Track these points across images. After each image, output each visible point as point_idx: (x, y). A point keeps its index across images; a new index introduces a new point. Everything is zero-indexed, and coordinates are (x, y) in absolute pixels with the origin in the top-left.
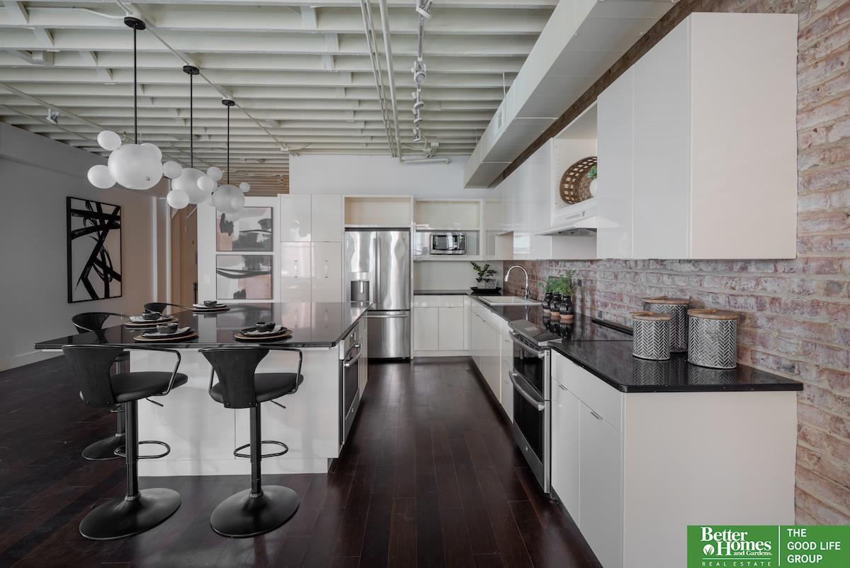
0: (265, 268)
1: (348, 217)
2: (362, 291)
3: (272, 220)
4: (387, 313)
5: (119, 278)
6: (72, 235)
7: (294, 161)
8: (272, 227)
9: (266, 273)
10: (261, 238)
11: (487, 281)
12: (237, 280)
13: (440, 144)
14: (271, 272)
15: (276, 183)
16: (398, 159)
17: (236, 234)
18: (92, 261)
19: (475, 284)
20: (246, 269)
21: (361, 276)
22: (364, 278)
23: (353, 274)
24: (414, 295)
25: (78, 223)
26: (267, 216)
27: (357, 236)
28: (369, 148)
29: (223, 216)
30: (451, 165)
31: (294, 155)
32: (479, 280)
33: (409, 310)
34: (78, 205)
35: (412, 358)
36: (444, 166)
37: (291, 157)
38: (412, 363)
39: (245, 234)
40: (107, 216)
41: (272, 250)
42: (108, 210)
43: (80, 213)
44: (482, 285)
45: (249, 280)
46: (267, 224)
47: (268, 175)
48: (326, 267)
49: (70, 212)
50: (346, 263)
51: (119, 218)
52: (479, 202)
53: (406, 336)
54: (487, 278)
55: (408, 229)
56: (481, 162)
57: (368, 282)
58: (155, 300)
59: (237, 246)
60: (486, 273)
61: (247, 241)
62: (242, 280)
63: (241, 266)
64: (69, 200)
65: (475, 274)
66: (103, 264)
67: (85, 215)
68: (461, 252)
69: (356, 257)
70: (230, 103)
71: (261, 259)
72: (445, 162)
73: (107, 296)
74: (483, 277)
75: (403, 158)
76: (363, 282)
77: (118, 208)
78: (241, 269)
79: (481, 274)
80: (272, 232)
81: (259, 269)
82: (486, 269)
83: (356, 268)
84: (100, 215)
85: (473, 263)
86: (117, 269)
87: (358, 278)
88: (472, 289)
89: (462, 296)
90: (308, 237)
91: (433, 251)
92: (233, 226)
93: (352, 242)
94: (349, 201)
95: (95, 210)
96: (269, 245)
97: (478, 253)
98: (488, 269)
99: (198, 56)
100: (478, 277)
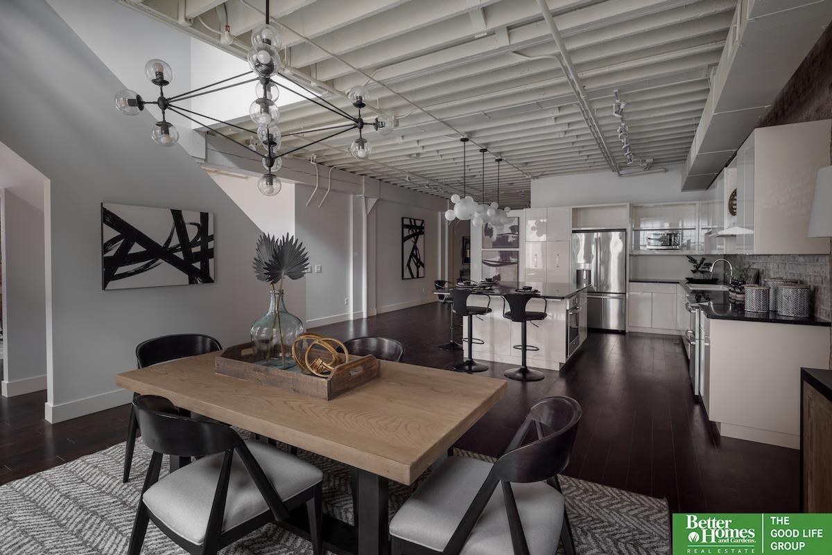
0: (513, 260)
1: (575, 222)
2: (584, 277)
3: (518, 226)
4: (608, 295)
5: (423, 265)
6: (404, 239)
7: (534, 183)
8: (518, 231)
9: (514, 263)
10: (510, 239)
11: (702, 272)
12: (495, 268)
13: (654, 160)
14: (517, 263)
15: (522, 200)
16: (616, 173)
17: (495, 236)
18: (412, 255)
19: (692, 275)
20: (501, 260)
21: (585, 266)
22: (587, 268)
23: (579, 264)
24: (629, 282)
25: (407, 232)
26: (515, 223)
27: (582, 237)
28: (592, 168)
29: (487, 224)
30: (668, 173)
31: (534, 179)
32: (694, 272)
33: (626, 293)
34: (407, 222)
35: (627, 331)
36: (661, 174)
37: (532, 180)
38: (628, 335)
39: (501, 236)
40: (418, 227)
41: (518, 247)
42: (419, 223)
43: (407, 226)
44: (698, 276)
45: (502, 267)
46: (515, 229)
47: (514, 191)
48: (557, 259)
49: (404, 226)
50: (574, 257)
51: (423, 228)
52: (695, 204)
53: (622, 315)
54: (703, 270)
55: (625, 230)
56: (687, 176)
57: (590, 271)
58: (440, 279)
59: (495, 245)
60: (702, 266)
61: (502, 241)
62: (498, 268)
63: (497, 258)
64: (403, 218)
65: (691, 266)
66: (416, 257)
67: (409, 227)
69: (582, 252)
70: (501, 160)
71: (511, 253)
72: (662, 172)
73: (418, 277)
74: (700, 269)
75: (621, 173)
76: (586, 271)
77: (423, 222)
78: (497, 260)
79: (697, 267)
80: (518, 235)
81: (509, 260)
82: (702, 263)
83: (581, 260)
84: (415, 227)
85: (689, 257)
86: (422, 260)
87: (582, 267)
88: (687, 278)
89: (675, 285)
90: (543, 238)
92: (492, 231)
93: (578, 241)
94: (575, 211)
95: (413, 224)
96: (516, 244)
98: (704, 262)
99: (487, 144)
100: (694, 269)
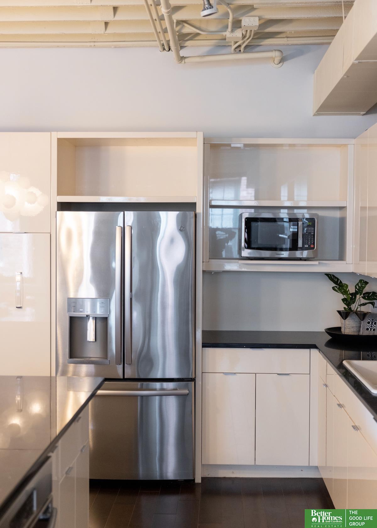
1: (65, 180)
2: (91, 335)
11: (362, 316)
16: (172, 54)
21: (92, 305)
23: (77, 301)
24: (205, 345)
27: (85, 221)
32: (344, 315)
33: (193, 380)
35: (198, 480)
38: (199, 491)
52: (345, 146)
54: (362, 308)
55: (192, 206)
56: (352, 61)
57: (105, 320)
60: (359, 299)
65: (337, 301)
68: (305, 254)
74: (353, 307)
75: (183, 53)
76: (96, 319)
79: (349, 302)
82: (359, 291)
85: (332, 277)
88: (330, 331)
89: (307, 351)
91: (246, 253)
93: (72, 233)
94: (66, 145)
97: (342, 257)
98: (364, 290)
100: (342, 307)
